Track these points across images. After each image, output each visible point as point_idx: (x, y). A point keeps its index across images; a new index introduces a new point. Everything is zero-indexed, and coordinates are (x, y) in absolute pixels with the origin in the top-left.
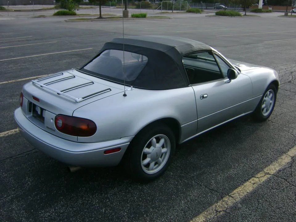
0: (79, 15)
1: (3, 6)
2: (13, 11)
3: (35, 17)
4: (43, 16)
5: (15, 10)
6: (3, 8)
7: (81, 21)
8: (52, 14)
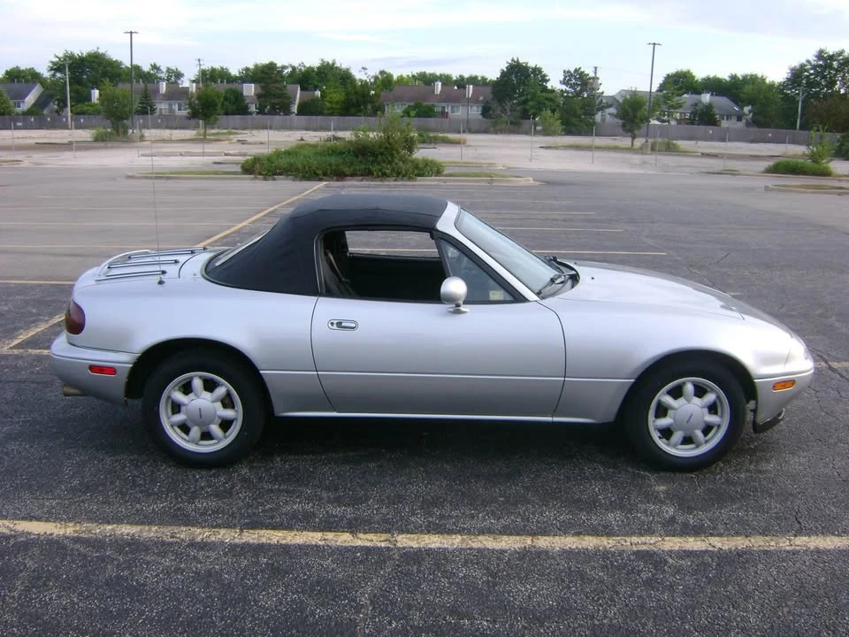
0: (839, 177)
1: (675, 142)
2: (698, 156)
3: (714, 173)
4: (733, 173)
5: (702, 154)
6: (674, 145)
7: (808, 193)
8: (763, 169)
